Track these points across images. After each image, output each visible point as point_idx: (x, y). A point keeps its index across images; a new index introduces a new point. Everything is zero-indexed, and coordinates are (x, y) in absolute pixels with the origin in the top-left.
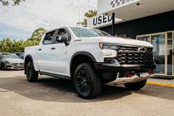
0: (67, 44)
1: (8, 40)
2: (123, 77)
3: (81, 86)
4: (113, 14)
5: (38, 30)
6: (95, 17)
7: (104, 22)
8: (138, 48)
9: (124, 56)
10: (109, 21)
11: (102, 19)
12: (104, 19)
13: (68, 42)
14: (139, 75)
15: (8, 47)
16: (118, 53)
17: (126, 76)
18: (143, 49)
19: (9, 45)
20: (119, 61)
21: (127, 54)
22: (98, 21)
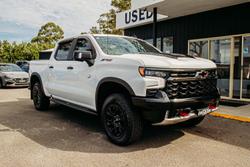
0: (91, 64)
1: (5, 42)
2: (174, 116)
3: (112, 126)
4: (155, 9)
5: (46, 26)
6: (127, 12)
7: (141, 19)
8: (195, 72)
9: (175, 87)
10: (148, 17)
11: (138, 14)
12: (141, 14)
13: (92, 61)
14: (197, 113)
15: (6, 53)
16: (167, 83)
17: (179, 116)
18: (203, 74)
19: (7, 50)
20: (168, 94)
21: (180, 83)
22: (132, 18)
